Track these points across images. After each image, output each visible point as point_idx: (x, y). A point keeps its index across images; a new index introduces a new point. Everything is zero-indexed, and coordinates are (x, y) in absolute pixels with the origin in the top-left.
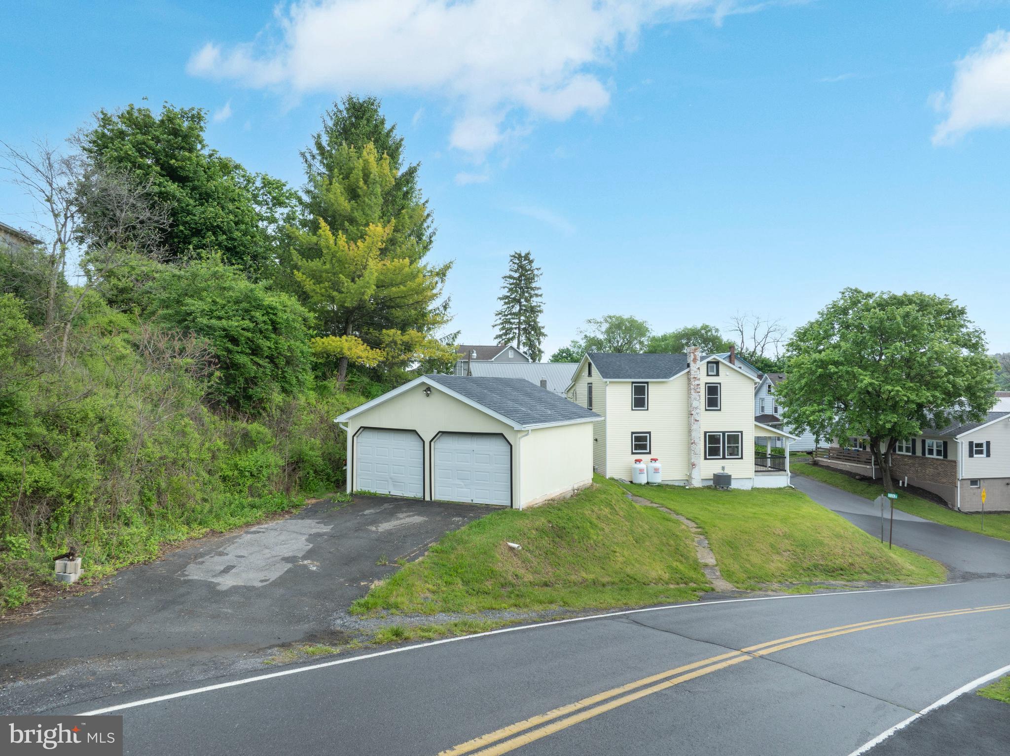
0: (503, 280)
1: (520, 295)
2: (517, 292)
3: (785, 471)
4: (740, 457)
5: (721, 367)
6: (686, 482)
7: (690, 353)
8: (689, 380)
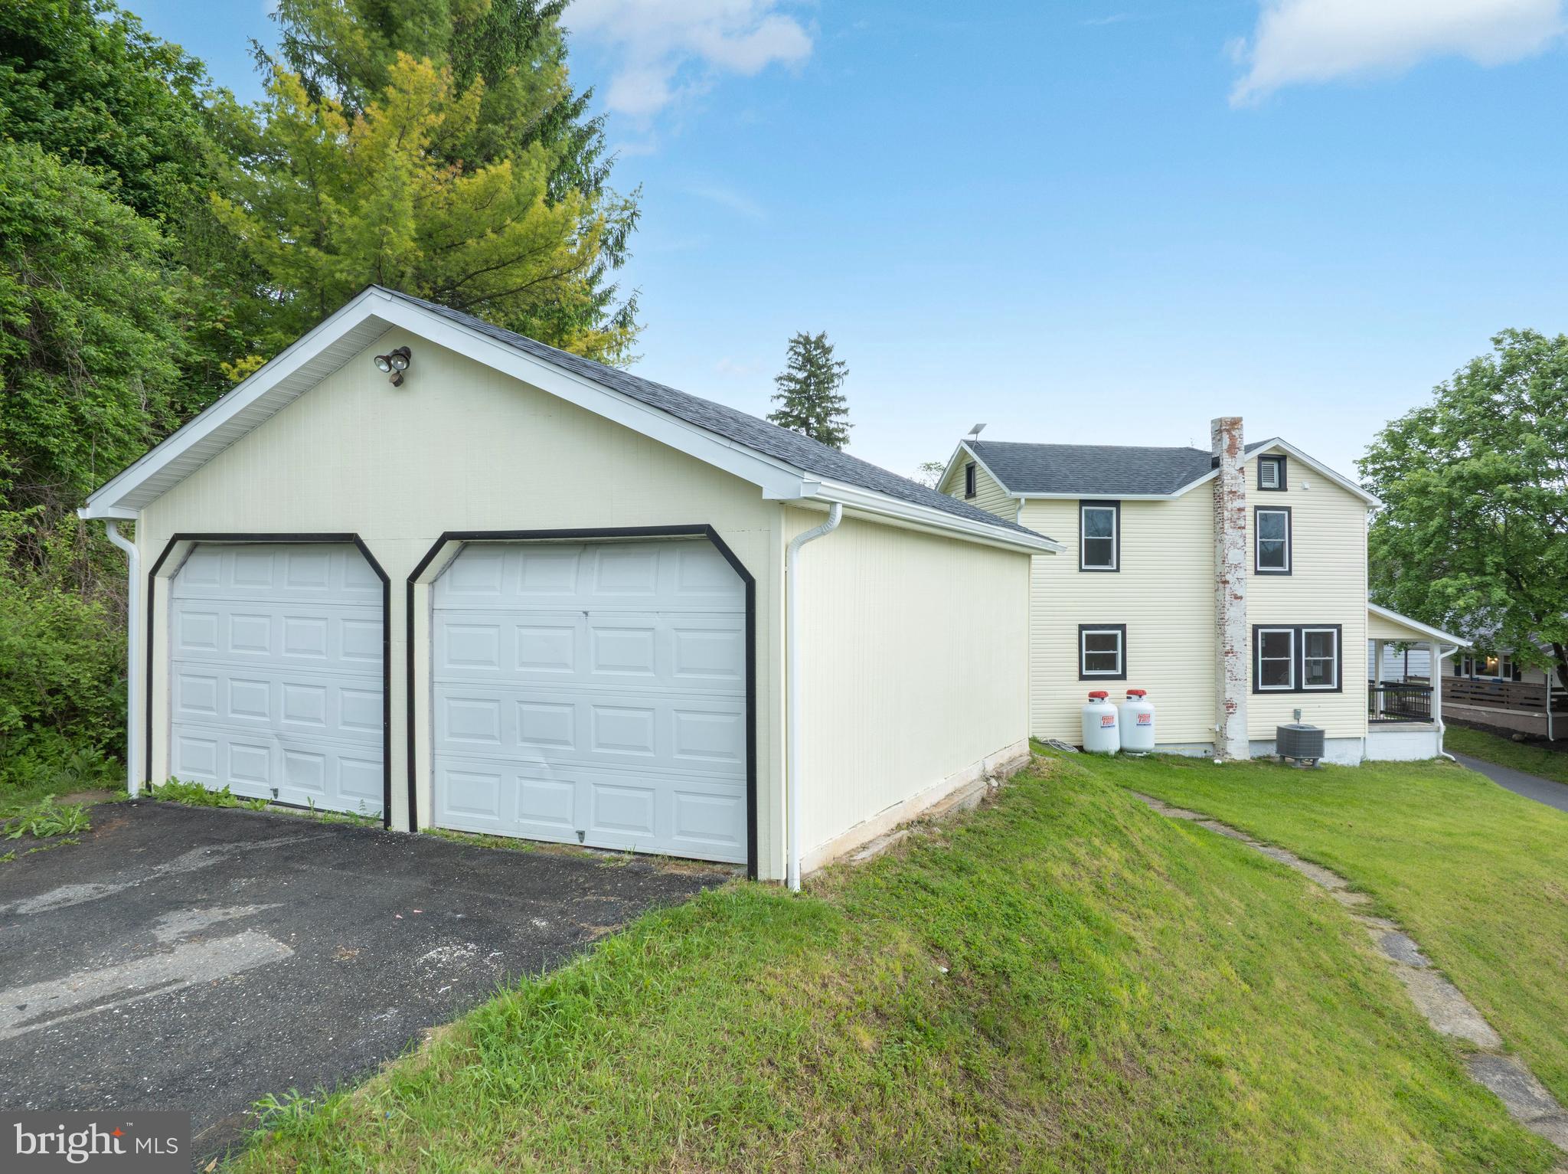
0: (777, 385)
1: (808, 409)
2: (801, 404)
3: (1433, 720)
4: (1335, 687)
5: (1291, 470)
6: (1209, 748)
7: (1220, 431)
8: (1218, 498)
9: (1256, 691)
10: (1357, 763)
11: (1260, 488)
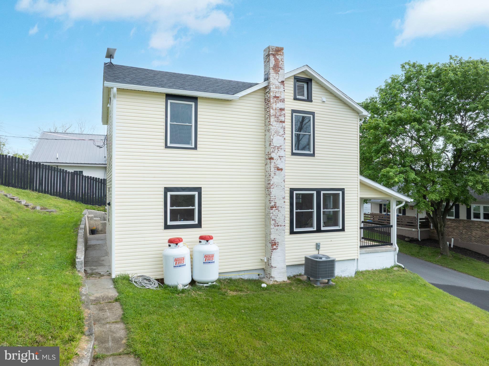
3: (392, 244)
4: (341, 228)
5: (315, 88)
6: (261, 272)
7: (268, 55)
8: (267, 101)
9: (292, 232)
10: (353, 275)
11: (295, 99)
